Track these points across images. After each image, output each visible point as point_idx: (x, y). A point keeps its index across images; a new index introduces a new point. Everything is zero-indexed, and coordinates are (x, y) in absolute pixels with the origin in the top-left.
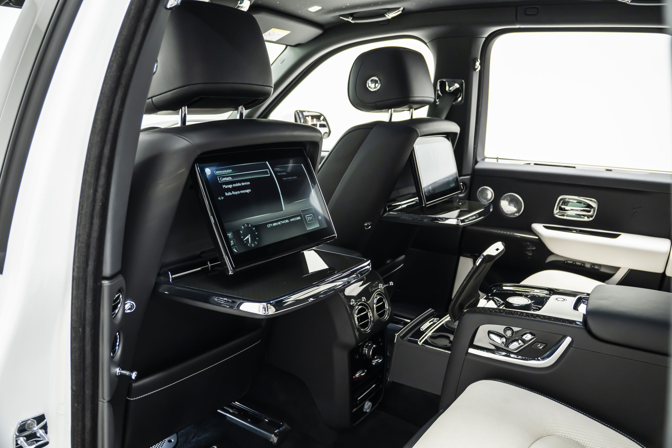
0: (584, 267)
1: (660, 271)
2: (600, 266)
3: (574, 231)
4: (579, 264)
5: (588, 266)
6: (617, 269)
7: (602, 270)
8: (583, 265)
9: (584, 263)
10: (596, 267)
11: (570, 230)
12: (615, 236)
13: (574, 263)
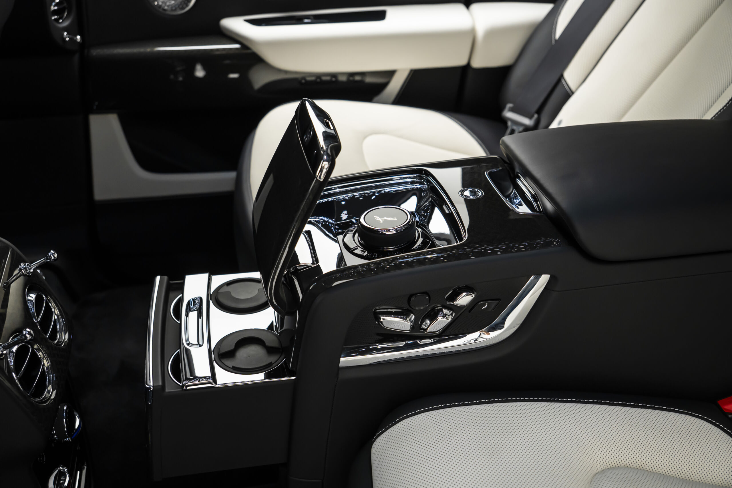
0: (337, 82)
1: (462, 62)
2: (363, 74)
3: (306, 21)
4: (328, 78)
5: (343, 79)
6: (391, 74)
7: (369, 80)
8: (334, 79)
9: (334, 75)
10: (358, 78)
11: (299, 21)
12: (381, 16)
13: (318, 80)
